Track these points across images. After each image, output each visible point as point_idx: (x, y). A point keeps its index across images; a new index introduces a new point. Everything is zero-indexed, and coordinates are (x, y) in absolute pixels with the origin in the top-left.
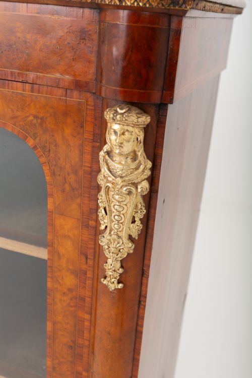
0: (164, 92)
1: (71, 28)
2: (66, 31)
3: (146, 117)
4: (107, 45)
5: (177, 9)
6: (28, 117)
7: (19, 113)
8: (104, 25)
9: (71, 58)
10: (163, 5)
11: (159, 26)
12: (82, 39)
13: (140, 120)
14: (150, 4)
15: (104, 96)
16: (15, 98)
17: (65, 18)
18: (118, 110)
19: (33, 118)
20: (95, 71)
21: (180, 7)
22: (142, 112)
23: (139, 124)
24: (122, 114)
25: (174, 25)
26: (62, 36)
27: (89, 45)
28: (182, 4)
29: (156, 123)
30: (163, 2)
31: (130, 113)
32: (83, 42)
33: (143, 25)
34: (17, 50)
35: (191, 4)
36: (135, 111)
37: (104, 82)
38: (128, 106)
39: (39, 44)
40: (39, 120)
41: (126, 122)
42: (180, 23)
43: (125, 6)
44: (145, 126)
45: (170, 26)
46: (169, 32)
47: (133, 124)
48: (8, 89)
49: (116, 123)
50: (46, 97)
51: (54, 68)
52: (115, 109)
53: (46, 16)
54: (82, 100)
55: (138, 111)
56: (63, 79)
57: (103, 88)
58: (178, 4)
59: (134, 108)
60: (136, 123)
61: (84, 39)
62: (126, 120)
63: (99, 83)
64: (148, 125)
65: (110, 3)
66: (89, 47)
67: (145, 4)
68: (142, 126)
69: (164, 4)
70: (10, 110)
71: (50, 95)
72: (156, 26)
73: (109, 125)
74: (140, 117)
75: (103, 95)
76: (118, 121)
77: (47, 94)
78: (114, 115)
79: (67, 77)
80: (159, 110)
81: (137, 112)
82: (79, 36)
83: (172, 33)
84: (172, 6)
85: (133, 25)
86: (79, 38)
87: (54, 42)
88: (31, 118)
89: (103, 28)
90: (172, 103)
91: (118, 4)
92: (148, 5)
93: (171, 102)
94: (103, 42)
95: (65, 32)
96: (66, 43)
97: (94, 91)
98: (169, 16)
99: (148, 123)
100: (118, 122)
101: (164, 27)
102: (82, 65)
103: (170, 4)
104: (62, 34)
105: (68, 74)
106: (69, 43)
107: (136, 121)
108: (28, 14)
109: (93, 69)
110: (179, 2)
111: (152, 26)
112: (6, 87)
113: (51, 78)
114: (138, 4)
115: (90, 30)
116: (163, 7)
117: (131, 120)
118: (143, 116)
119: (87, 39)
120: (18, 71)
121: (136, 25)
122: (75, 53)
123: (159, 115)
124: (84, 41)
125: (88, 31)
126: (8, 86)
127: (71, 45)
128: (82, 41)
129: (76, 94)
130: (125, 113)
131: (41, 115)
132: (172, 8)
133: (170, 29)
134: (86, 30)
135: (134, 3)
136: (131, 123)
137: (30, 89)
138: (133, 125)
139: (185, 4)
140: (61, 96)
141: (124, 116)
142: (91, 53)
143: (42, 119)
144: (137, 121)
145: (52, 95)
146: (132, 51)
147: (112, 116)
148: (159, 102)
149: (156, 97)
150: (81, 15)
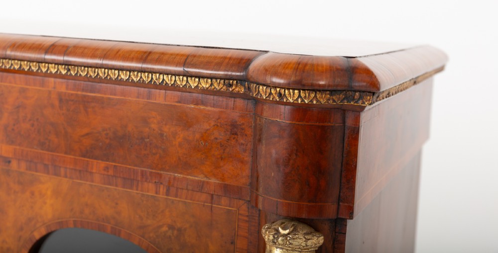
0: (341, 203)
1: (219, 121)
2: (213, 123)
3: (319, 237)
4: (264, 146)
5: (352, 104)
6: (160, 227)
7: (149, 222)
8: (260, 121)
9: (219, 156)
10: (334, 101)
11: (329, 124)
12: (233, 134)
13: (309, 243)
14: (318, 101)
15: (261, 209)
16: (145, 202)
17: (213, 109)
18: (280, 229)
19: (167, 229)
20: (250, 174)
21: (356, 102)
22: (313, 230)
23: (308, 247)
24: (285, 236)
25: (349, 122)
26: (207, 130)
27: (242, 141)
28: (359, 99)
29: (332, 243)
30: (334, 97)
31: (295, 235)
32: (234, 138)
33: (310, 123)
34: (151, 144)
35: (369, 100)
36: (303, 230)
37: (261, 190)
38: (293, 223)
39: (179, 138)
40: (175, 232)
41: (290, 246)
42: (357, 120)
43: (286, 102)
44: (317, 249)
45: (344, 122)
46: (344, 130)
47: (300, 248)
48: (137, 190)
49: (277, 248)
50: (185, 203)
51: (196, 168)
52: (276, 227)
53: (188, 106)
54: (233, 207)
55: (306, 229)
56: (208, 183)
57: (260, 199)
58: (353, 99)
59: (301, 226)
60: (304, 247)
61: (236, 134)
62: (290, 244)
63: (255, 191)
64: (320, 247)
65: (268, 99)
66: (242, 144)
67: (312, 101)
68: (312, 249)
69: (336, 100)
70: (138, 216)
71: (191, 200)
72: (326, 124)
73: (268, 247)
74: (309, 239)
75: (260, 206)
76: (279, 244)
77: (186, 199)
78: (274, 237)
79: (213, 180)
80: (336, 226)
81: (305, 232)
82: (230, 130)
83: (347, 132)
84: (345, 101)
85: (297, 123)
86: (229, 133)
87: (198, 136)
88: (165, 229)
89: (260, 124)
90: (352, 219)
91: (278, 100)
92: (315, 102)
93: (351, 217)
94: (260, 140)
95: (212, 125)
96: (212, 138)
97: (249, 199)
98: (343, 111)
99: (321, 244)
100: (280, 247)
101: (337, 125)
102: (233, 166)
103: (344, 99)
104: (208, 128)
105: (215, 176)
106: (216, 139)
107: (304, 245)
108: (166, 103)
109: (247, 171)
110: (354, 97)
111: (321, 124)
112: (135, 188)
113: (193, 181)
114: (302, 101)
115: (243, 124)
116: (335, 103)
117: (297, 243)
118: (313, 236)
119: (239, 134)
120: (150, 170)
121: (300, 123)
122: (224, 150)
123: (336, 232)
124: (236, 136)
125: (240, 125)
126: (137, 186)
127: (219, 141)
128: (233, 136)
129: (224, 201)
130: (289, 234)
131: (179, 225)
132: (346, 103)
133: (344, 126)
134: (238, 123)
135: (297, 100)
136: (298, 247)
137: (165, 191)
138: (299, 250)
139: (362, 99)
140: (205, 202)
141: (288, 238)
142: (245, 151)
143: (179, 230)
144: (306, 244)
145: (194, 200)
146: (296, 155)
147: (271, 237)
148: (336, 218)
149: (331, 210)
150: (232, 106)
